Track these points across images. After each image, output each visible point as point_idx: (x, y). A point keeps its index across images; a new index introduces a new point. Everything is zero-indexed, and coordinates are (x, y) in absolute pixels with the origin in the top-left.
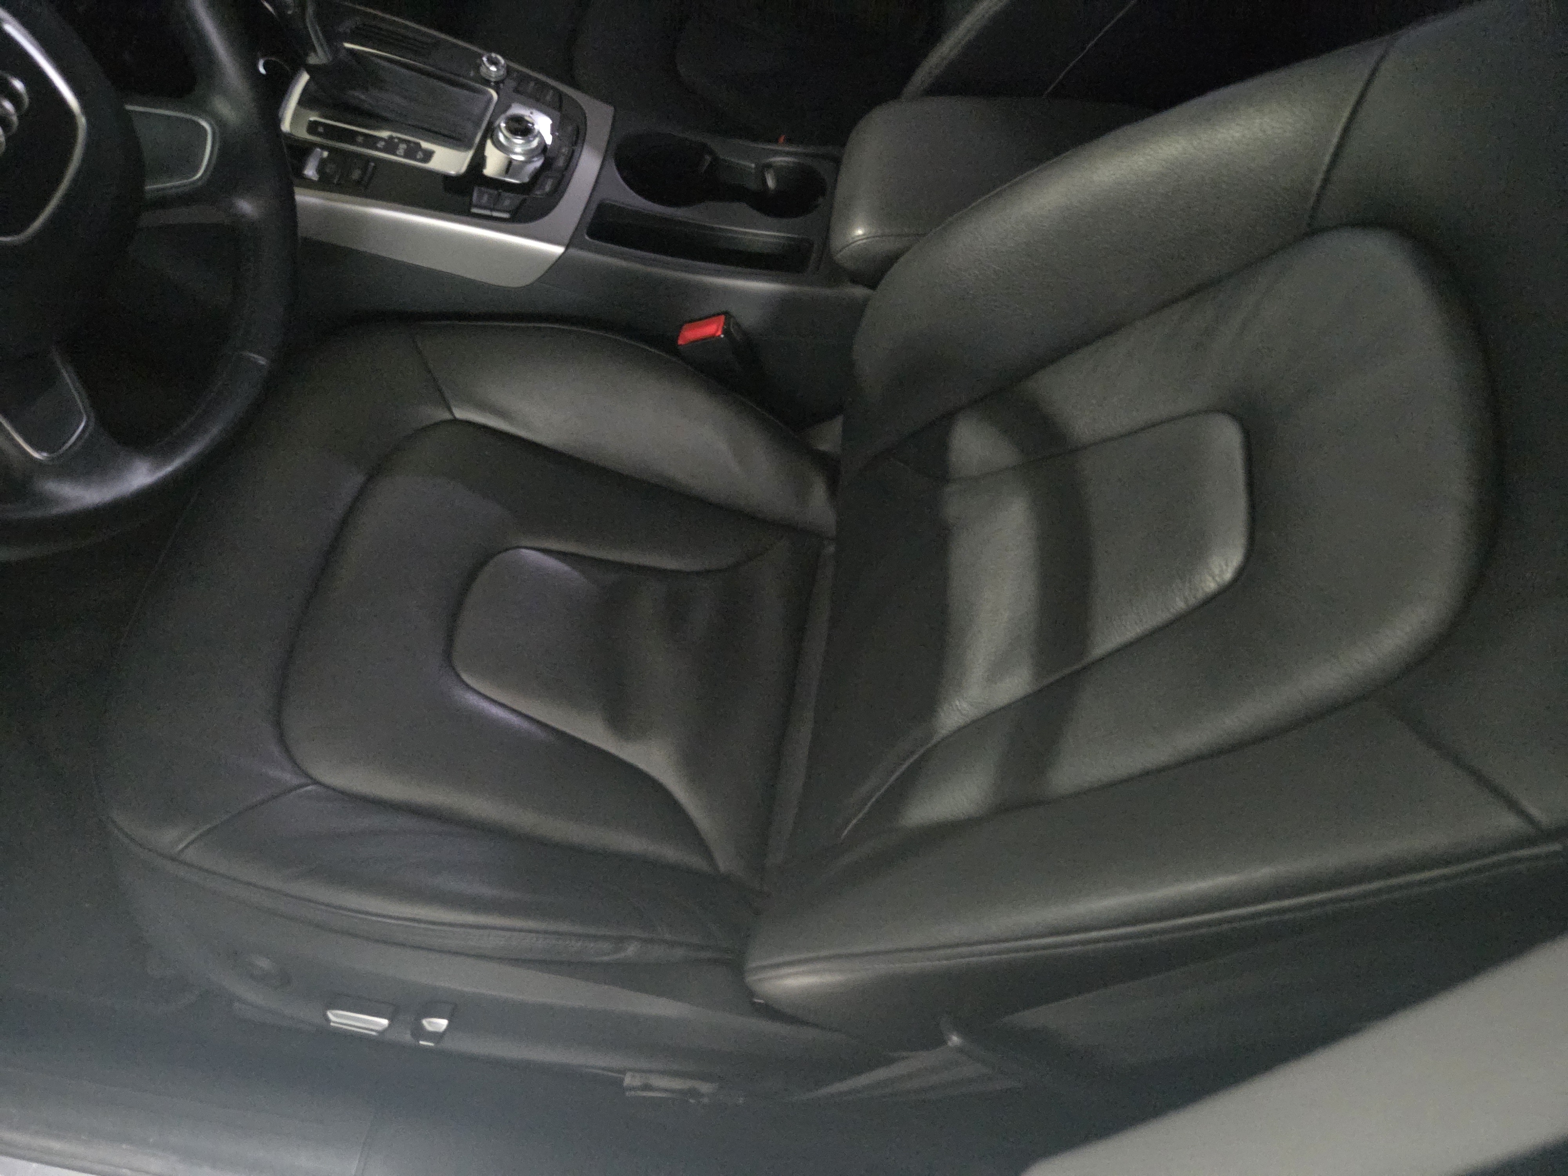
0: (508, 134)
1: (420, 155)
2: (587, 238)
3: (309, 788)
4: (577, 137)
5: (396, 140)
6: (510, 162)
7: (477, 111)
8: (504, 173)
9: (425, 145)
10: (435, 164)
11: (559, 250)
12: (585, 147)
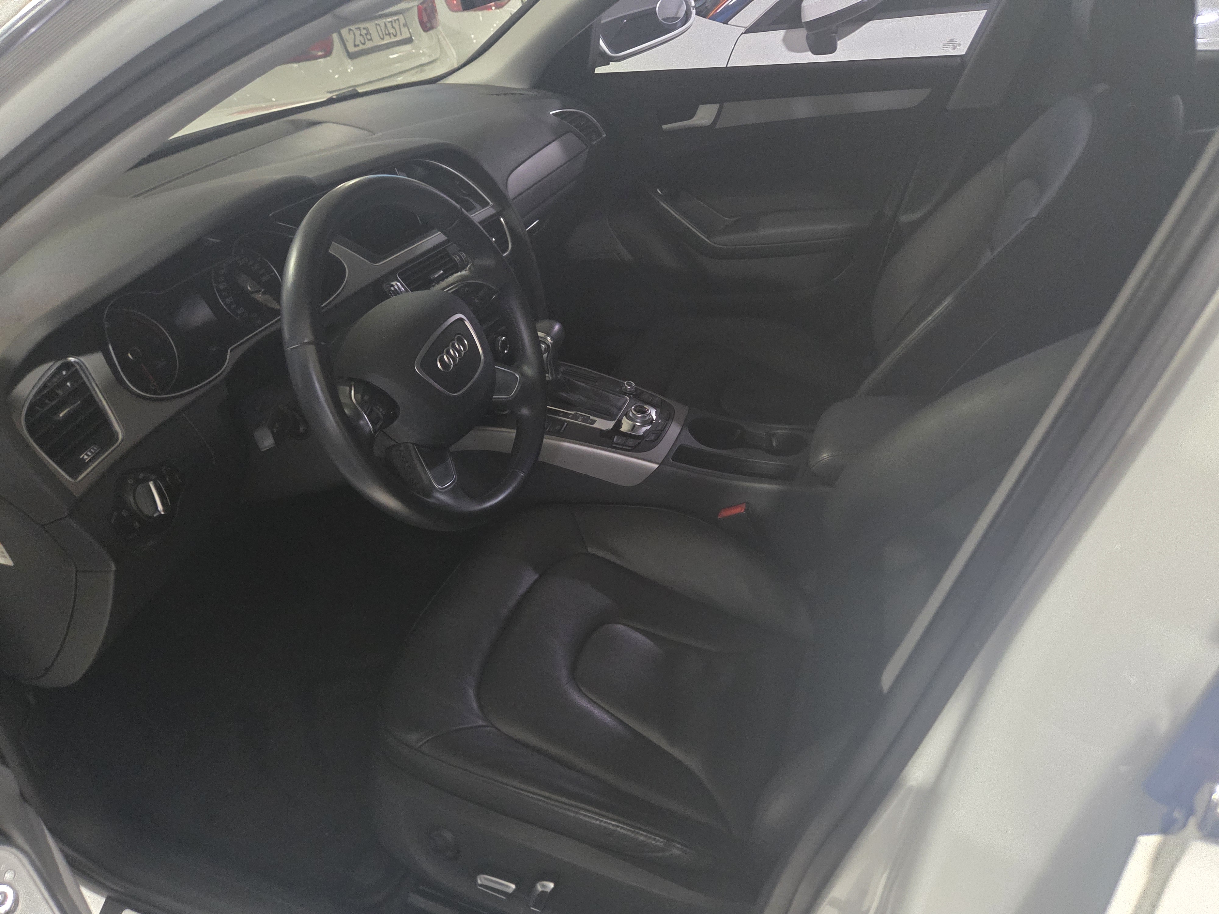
0: (634, 412)
1: (590, 421)
2: (671, 460)
3: (489, 728)
4: (669, 417)
5: (578, 415)
6: (634, 426)
7: (619, 404)
8: (631, 430)
9: (592, 417)
10: (595, 425)
11: (656, 466)
12: (673, 423)
